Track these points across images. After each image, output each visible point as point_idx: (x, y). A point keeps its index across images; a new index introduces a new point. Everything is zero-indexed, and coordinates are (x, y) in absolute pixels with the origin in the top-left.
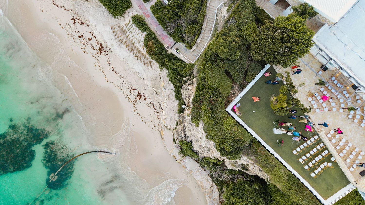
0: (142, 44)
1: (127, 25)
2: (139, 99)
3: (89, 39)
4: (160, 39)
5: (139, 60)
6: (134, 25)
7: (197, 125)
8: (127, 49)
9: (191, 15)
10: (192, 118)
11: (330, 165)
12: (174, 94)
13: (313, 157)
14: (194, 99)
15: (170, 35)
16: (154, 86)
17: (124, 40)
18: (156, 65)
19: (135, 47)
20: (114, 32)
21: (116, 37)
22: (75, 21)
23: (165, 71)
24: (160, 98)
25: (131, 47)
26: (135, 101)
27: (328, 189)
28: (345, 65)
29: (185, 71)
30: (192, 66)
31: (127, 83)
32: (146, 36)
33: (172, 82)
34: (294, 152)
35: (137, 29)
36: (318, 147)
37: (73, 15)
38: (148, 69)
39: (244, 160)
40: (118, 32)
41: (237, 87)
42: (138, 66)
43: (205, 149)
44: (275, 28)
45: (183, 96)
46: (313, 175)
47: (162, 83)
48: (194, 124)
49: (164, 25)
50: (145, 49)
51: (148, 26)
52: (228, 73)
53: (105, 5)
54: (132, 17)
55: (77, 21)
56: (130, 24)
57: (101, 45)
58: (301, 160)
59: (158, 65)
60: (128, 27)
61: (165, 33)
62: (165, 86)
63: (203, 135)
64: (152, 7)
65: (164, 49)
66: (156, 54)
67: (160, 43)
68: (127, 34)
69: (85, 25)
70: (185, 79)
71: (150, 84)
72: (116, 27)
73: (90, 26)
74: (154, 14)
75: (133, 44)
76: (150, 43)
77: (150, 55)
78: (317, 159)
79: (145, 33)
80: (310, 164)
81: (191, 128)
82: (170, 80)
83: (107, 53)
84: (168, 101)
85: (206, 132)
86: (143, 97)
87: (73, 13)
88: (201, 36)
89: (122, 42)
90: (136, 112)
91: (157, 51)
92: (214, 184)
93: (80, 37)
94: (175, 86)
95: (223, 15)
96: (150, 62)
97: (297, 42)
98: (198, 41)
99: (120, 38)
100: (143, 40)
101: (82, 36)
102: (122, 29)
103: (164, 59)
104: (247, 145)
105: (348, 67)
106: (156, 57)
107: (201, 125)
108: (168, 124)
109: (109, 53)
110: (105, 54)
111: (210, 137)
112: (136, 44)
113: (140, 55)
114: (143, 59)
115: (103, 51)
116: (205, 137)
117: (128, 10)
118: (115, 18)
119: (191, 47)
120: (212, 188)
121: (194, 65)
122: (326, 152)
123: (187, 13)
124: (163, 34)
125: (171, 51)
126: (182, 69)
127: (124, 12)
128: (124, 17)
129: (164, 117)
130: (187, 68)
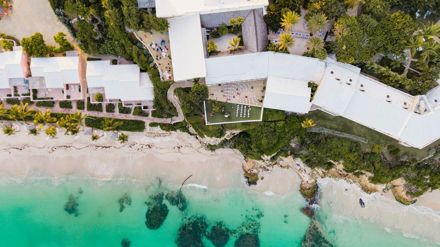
0: (162, 130)
1: (150, 130)
2: (180, 149)
3: (142, 147)
4: (165, 123)
5: (166, 136)
6: (152, 127)
7: (204, 137)
8: (158, 137)
9: (167, 107)
10: (201, 137)
11: (250, 109)
12: (189, 135)
13: (243, 112)
14: (195, 131)
15: (167, 118)
16: (180, 139)
17: (154, 135)
18: (173, 132)
19: (160, 134)
20: (148, 137)
21: (150, 137)
22: (130, 146)
23: (178, 131)
24: (186, 141)
25: (159, 135)
26: (179, 151)
27: (257, 116)
28: (222, 81)
29: (184, 124)
30: (184, 121)
31: (170, 148)
32: (160, 126)
33: (184, 132)
34: (237, 116)
35: (155, 127)
36: (242, 108)
37: (128, 145)
38: (172, 136)
39: (228, 133)
40: (150, 135)
41: (203, 115)
42: (168, 139)
43: (215, 141)
44: (193, 93)
45: (192, 133)
46: (248, 117)
47: (181, 135)
48: (203, 138)
49: (162, 117)
50: (164, 131)
51: (157, 123)
52: (195, 115)
53: (136, 131)
54: (149, 126)
55: (131, 146)
56: (151, 128)
57: (148, 145)
58: (241, 116)
59: (174, 131)
60: (151, 130)
61: (165, 119)
62: (183, 135)
63: (209, 138)
64: (152, 116)
65: (170, 124)
66: (169, 129)
67: (167, 124)
68: (153, 132)
69: (136, 144)
70: (187, 127)
71: (178, 140)
72: (147, 134)
73: (137, 143)
74: (155, 117)
75: (159, 133)
76: (164, 127)
77: (168, 131)
78: (245, 111)
79: (159, 126)
80: (245, 115)
81: (204, 140)
82: (183, 132)
83: (153, 145)
84: (190, 139)
85: (209, 137)
86: (180, 147)
87: (127, 145)
88: (177, 110)
89: (154, 137)
90: (183, 154)
91: (168, 127)
92: (234, 149)
93: (138, 150)
94: (186, 132)
95: (177, 99)
96: (170, 133)
97: (202, 91)
98: (178, 111)
99: (152, 136)
100: (160, 129)
101: (138, 149)
102: (150, 133)
103: (173, 127)
104: (222, 128)
105: (223, 81)
106: (170, 130)
107: (205, 136)
108: (198, 146)
109: (154, 145)
110: (152, 146)
111: (211, 137)
112: (160, 132)
113: (165, 135)
114: (167, 135)
115: (151, 146)
116: (210, 138)
117: (145, 125)
118: (143, 131)
119: (178, 116)
120: (235, 151)
121: (185, 120)
122: (245, 107)
123: (165, 107)
124: (165, 120)
125: (173, 123)
126: (182, 125)
127: (144, 127)
128: (146, 128)
129: (194, 146)
130: (184, 123)
